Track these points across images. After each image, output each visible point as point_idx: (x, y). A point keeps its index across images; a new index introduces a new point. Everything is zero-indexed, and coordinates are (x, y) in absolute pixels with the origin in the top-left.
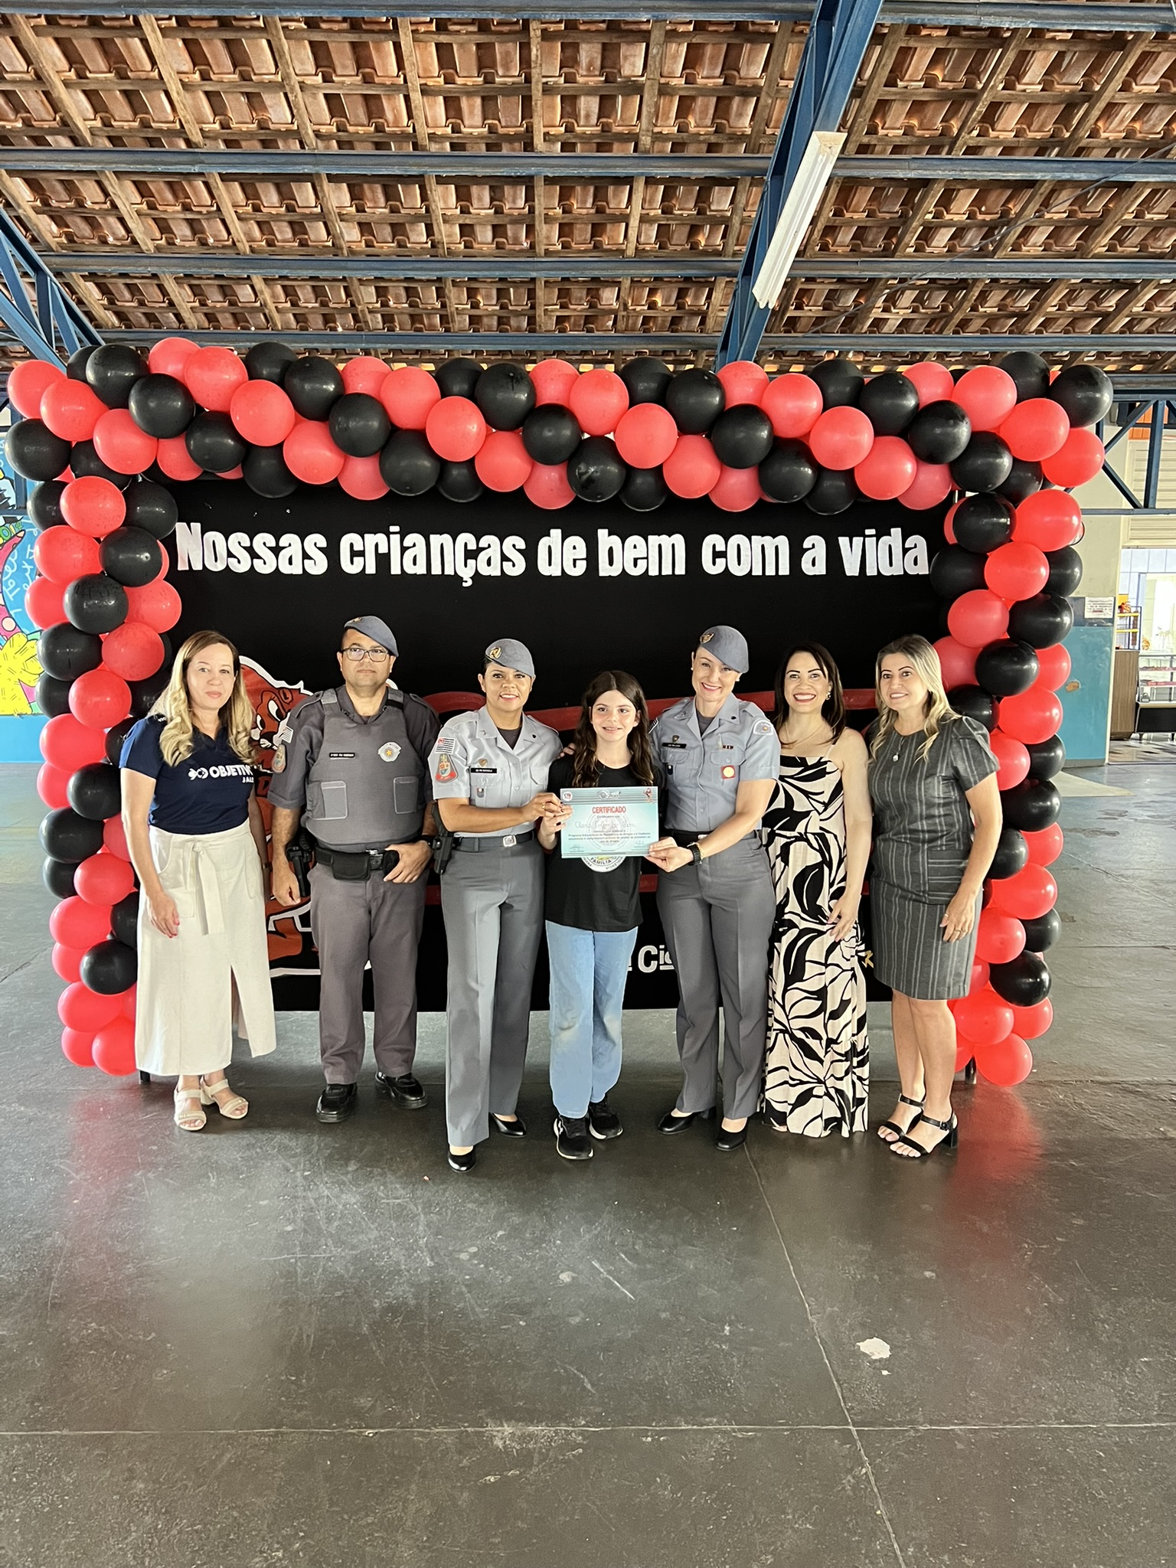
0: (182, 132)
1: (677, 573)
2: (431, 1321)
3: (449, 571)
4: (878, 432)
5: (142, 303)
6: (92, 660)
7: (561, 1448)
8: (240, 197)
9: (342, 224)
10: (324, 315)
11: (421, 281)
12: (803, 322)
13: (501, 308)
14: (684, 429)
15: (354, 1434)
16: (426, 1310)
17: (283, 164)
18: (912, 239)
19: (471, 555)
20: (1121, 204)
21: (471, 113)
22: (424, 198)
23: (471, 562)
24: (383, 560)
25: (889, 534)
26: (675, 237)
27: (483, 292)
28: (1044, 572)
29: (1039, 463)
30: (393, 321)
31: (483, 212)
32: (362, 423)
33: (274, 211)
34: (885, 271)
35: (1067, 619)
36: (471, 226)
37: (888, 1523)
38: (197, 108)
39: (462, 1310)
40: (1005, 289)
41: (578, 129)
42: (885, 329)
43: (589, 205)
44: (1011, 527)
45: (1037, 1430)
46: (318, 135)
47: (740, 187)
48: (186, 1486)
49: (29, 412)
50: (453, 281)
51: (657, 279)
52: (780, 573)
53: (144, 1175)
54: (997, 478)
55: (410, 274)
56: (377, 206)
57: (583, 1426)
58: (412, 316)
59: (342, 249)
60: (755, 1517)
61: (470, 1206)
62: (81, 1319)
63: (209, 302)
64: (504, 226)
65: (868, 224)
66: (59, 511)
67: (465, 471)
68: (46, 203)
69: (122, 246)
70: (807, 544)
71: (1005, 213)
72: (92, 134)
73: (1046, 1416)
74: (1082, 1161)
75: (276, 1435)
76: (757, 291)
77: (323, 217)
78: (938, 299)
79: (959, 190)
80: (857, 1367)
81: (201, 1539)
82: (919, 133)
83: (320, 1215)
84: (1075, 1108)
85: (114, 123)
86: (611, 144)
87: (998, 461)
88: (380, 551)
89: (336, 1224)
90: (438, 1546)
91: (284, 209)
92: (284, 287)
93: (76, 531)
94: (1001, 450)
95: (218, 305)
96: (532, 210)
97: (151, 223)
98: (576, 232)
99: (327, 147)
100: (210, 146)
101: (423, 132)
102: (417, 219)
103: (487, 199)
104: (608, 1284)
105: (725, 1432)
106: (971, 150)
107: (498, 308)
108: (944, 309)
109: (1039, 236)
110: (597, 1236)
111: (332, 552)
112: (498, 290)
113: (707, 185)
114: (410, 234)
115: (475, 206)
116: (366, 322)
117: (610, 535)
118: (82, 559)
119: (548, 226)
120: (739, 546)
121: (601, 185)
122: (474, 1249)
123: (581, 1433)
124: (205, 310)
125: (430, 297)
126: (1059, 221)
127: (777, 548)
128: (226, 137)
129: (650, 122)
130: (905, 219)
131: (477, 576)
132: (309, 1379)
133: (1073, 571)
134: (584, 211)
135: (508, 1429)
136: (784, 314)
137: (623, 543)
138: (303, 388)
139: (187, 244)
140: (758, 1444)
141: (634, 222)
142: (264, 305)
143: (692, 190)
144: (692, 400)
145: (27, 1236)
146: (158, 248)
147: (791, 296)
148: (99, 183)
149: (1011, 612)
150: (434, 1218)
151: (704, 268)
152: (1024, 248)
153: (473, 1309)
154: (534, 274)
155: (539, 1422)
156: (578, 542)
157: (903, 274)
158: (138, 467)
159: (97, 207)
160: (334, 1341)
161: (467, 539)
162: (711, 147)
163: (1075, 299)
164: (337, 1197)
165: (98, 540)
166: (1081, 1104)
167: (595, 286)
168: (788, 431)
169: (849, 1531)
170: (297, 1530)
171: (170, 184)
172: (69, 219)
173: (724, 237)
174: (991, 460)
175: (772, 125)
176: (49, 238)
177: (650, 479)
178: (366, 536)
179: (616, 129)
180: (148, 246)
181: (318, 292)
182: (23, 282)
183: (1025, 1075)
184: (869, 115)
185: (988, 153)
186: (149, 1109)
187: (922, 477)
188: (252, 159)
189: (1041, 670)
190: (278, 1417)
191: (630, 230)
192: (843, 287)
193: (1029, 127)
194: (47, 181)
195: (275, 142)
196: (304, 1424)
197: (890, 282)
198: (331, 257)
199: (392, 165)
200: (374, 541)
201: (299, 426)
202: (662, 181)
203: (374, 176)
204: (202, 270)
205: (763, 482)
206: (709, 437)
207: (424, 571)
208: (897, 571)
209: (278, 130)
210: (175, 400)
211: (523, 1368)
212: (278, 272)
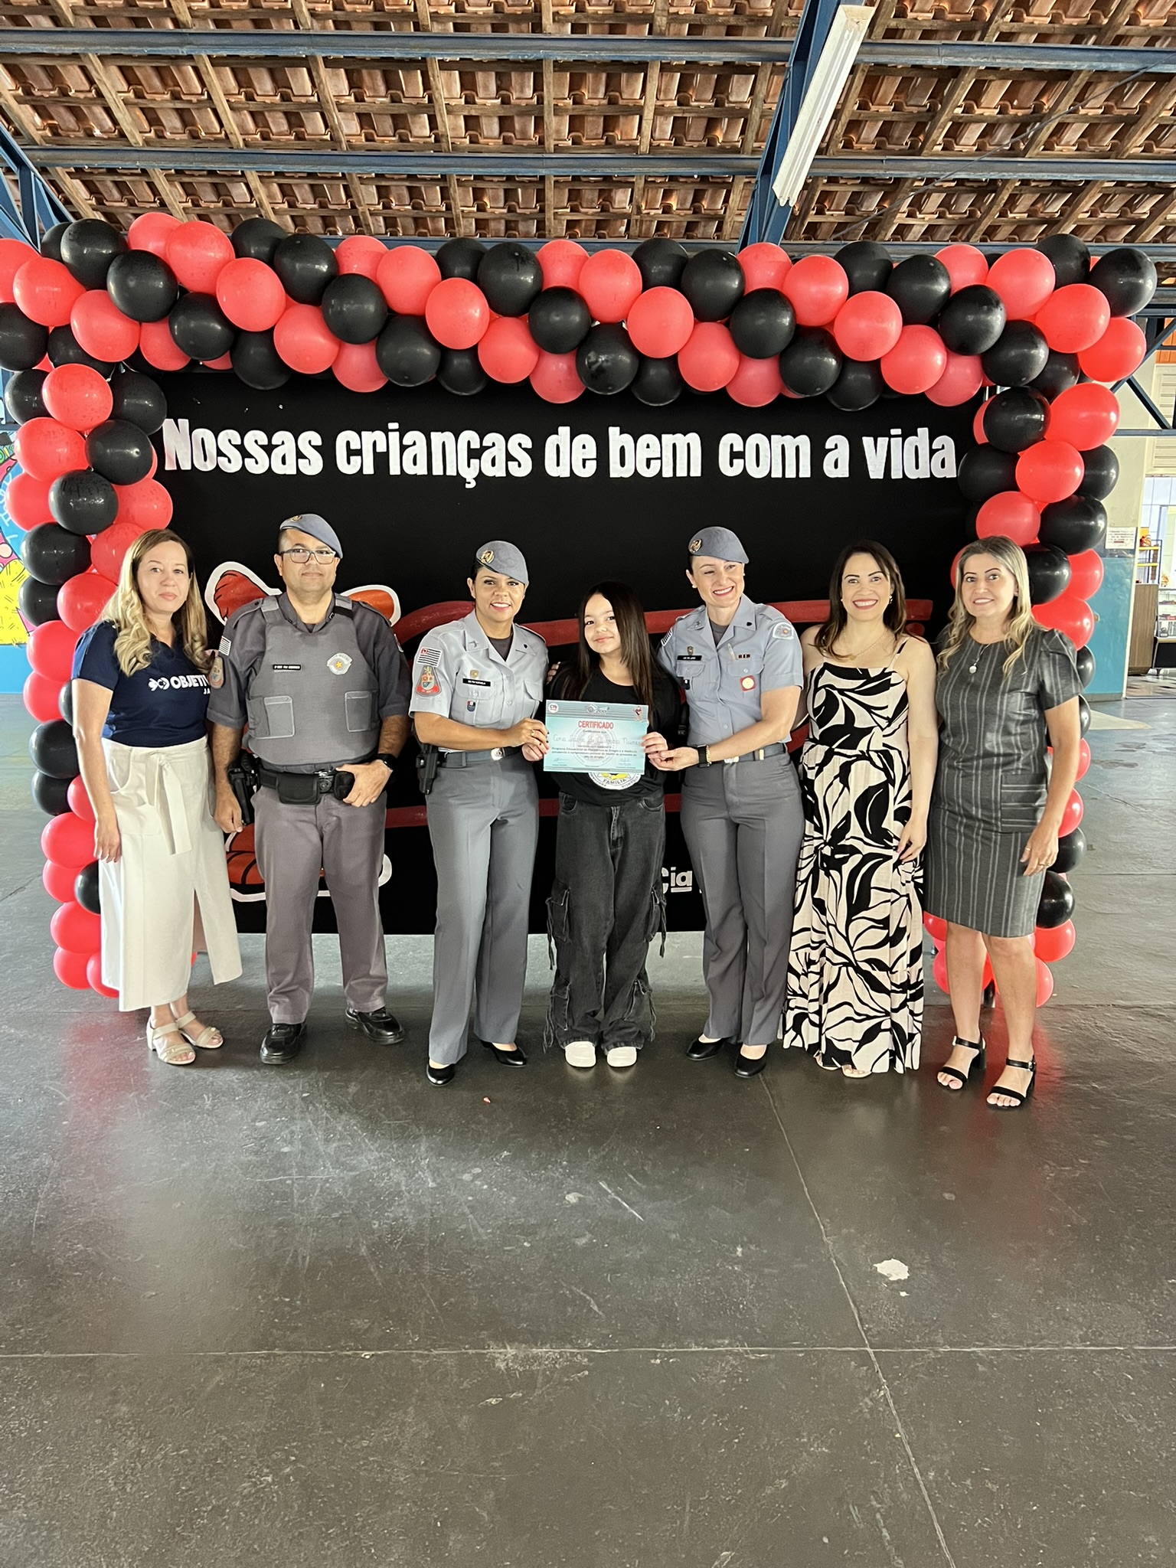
0: (169, 12)
1: (692, 475)
2: (432, 1243)
3: (451, 472)
4: (907, 321)
5: (132, 204)
6: (80, 564)
7: (565, 1371)
8: (232, 84)
9: (341, 115)
11: (424, 180)
12: (825, 228)
13: (509, 211)
14: (701, 316)
15: (349, 1356)
16: (428, 1232)
17: (276, 45)
18: (939, 136)
19: (474, 454)
20: (1162, 99)
22: (427, 86)
23: (474, 462)
24: (381, 459)
25: (916, 434)
26: (692, 131)
27: (490, 192)
28: (1079, 472)
29: (1075, 355)
30: (395, 225)
31: (489, 102)
32: (356, 306)
33: (268, 100)
34: (912, 171)
35: (1101, 523)
36: (477, 117)
37: (908, 1448)
39: (465, 1231)
40: (1034, 193)
41: (590, 9)
42: (910, 237)
43: (601, 95)
44: (1045, 424)
45: (1062, 1352)
46: (313, 14)
47: (761, 75)
48: (173, 1409)
50: (459, 181)
51: (673, 178)
52: (801, 476)
53: (137, 1096)
54: (1033, 370)
55: (413, 171)
56: (377, 97)
57: (590, 1348)
58: (416, 219)
59: (340, 142)
60: (769, 1440)
61: (472, 1126)
62: (66, 1238)
63: (202, 203)
64: (511, 118)
65: (895, 118)
66: (41, 401)
67: (467, 361)
68: (28, 92)
69: (109, 139)
70: (829, 444)
71: (1037, 109)
72: (75, 14)
73: (1070, 1338)
74: (1105, 1084)
75: (268, 1357)
76: (777, 187)
77: (320, 107)
78: (965, 204)
79: (991, 81)
80: (875, 1288)
81: (186, 1464)
82: (950, 16)
83: (317, 1135)
84: (1097, 1032)
85: (97, 2)
86: (625, 26)
87: (1033, 352)
88: (378, 450)
89: (335, 1145)
90: (436, 1470)
91: (278, 98)
92: (280, 186)
93: (59, 423)
94: (1038, 340)
95: (212, 206)
96: (540, 100)
97: (139, 113)
98: (588, 127)
99: (324, 28)
100: (199, 27)
101: (425, 11)
102: (419, 109)
103: (493, 88)
104: (616, 1205)
105: (738, 1354)
106: (1006, 36)
107: (505, 211)
108: (972, 214)
109: (1073, 135)
110: (604, 1157)
111: (327, 451)
112: (506, 191)
113: (728, 71)
114: (412, 127)
115: (481, 95)
116: (368, 225)
117: (621, 433)
118: (66, 454)
119: (557, 118)
120: (757, 446)
121: (615, 71)
122: (478, 1170)
123: (586, 1355)
124: (198, 210)
125: (434, 198)
126: (1095, 117)
127: (797, 448)
128: (215, 16)
129: (666, 1)
130: (933, 113)
131: (481, 477)
132: (303, 1300)
133: (1109, 473)
134: (596, 102)
135: (511, 1351)
136: (804, 218)
137: (635, 442)
138: (294, 267)
139: (178, 137)
140: (771, 1366)
141: (649, 114)
142: (260, 205)
143: (709, 80)
144: (709, 284)
145: (13, 1157)
146: (147, 142)
147: (813, 199)
148: (83, 69)
149: (1042, 515)
150: (436, 1139)
151: (721, 166)
152: (1057, 147)
153: (475, 1230)
154: (543, 172)
155: (543, 1345)
156: (587, 440)
157: (930, 174)
158: (120, 354)
159: (82, 96)
160: (330, 1263)
161: (470, 436)
162: (731, 30)
163: (1109, 204)
164: (336, 1119)
165: (83, 434)
166: (1102, 1028)
167: (608, 184)
168: (811, 317)
169: (867, 1454)
170: (288, 1453)
171: (157, 69)
172: (52, 109)
173: (743, 132)
174: (1026, 351)
175: (795, 5)
176: (33, 131)
177: (664, 371)
178: (364, 433)
179: (630, 9)
180: (137, 138)
181: (317, 192)
182: (7, 181)
187: (951, 370)
188: (244, 41)
189: (1073, 578)
190: (271, 1339)
191: (644, 122)
192: (866, 189)
193: (1065, 13)
194: (28, 66)
195: (268, 21)
196: (298, 1346)
197: (916, 184)
198: (329, 151)
199: (393, 47)
200: (372, 439)
201: (290, 311)
202: (678, 68)
203: (373, 60)
204: (194, 166)
205: (785, 374)
206: (727, 325)
207: (424, 472)
208: (923, 473)
209: (272, 9)
210: (155, 279)
211: (527, 1289)
212: (274, 169)
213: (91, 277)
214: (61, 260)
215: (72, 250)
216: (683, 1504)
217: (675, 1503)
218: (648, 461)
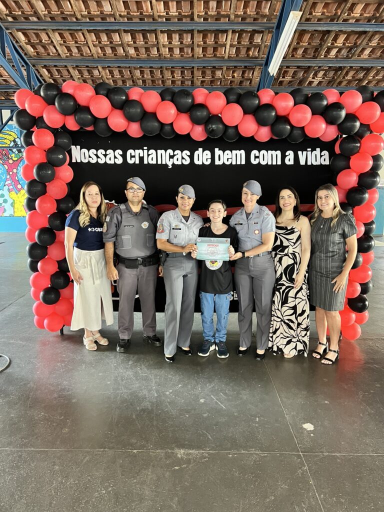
0: (74, 15)
1: (242, 164)
2: (156, 415)
3: (164, 163)
4: (313, 114)
5: (62, 76)
6: (44, 192)
7: (201, 458)
8: (94, 38)
9: (129, 48)
10: (122, 80)
11: (155, 68)
12: (285, 82)
14: (245, 113)
15: (130, 452)
16: (155, 411)
17: (108, 26)
18: (323, 52)
19: (171, 157)
21: (173, 8)
22: (156, 38)
23: (171, 160)
24: (141, 159)
25: (316, 150)
26: (242, 52)
27: (176, 72)
28: (371, 163)
29: (368, 125)
30: (146, 83)
31: (176, 43)
32: (134, 110)
33: (106, 43)
34: (314, 64)
35: (378, 179)
36: (172, 48)
37: (314, 487)
38: (80, 7)
39: (167, 411)
40: (355, 70)
41: (209, 13)
42: (313, 85)
43: (212, 40)
44: (360, 147)
45: (365, 456)
46: (120, 16)
47: (264, 33)
48: (73, 468)
49: (22, 107)
50: (166, 68)
51: (236, 67)
52: (278, 164)
53: (61, 364)
54: (355, 130)
55: (152, 65)
56: (140, 41)
57: (208, 451)
58: (152, 81)
59: (128, 56)
61: (170, 376)
62: (38, 411)
63: (84, 76)
64: (183, 48)
65: (308, 47)
66: (32, 141)
67: (169, 127)
68: (29, 41)
69: (55, 56)
70: (287, 154)
71: (355, 44)
72: (45, 16)
73: (368, 451)
74: (379, 365)
75: (103, 451)
76: (270, 70)
77: (122, 45)
78: (331, 74)
79: (340, 35)
80: (302, 433)
81: (77, 486)
82: (327, 14)
83: (119, 379)
84: (376, 348)
85: (52, 12)
86: (220, 19)
87: (355, 124)
88: (140, 156)
89: (125, 381)
90: (158, 490)
91: (109, 42)
92: (109, 70)
93: (37, 148)
94: (357, 120)
95: (87, 77)
96: (193, 42)
97: (64, 47)
98: (208, 51)
99: (124, 20)
100: (84, 20)
101: (156, 14)
102: (153, 46)
103: (178, 39)
104: (217, 403)
105: (257, 454)
106: (345, 20)
107: (181, 78)
108: (333, 78)
109: (367, 52)
110: (213, 387)
111: (124, 156)
112: (181, 71)
113: (255, 32)
114: (152, 51)
115: (174, 41)
116: (137, 83)
117: (219, 150)
118: (40, 157)
119: (198, 48)
120: (263, 154)
121: (217, 33)
122: (171, 391)
123: (207, 453)
124: (83, 78)
125: (158, 74)
126: (374, 46)
127: (277, 155)
128: (89, 17)
129: (234, 10)
130: (321, 45)
131: (173, 165)
132: (115, 433)
133: (380, 163)
135: (182, 451)
136: (278, 79)
137: (224, 153)
138: (114, 98)
140: (268, 458)
141: (228, 46)
142: (102, 77)
143: (248, 35)
144: (249, 102)
145: (21, 384)
146: (67, 57)
147: (281, 73)
148: (47, 34)
149: (359, 177)
150: (158, 380)
151: (251, 63)
152: (362, 56)
153: (171, 411)
154: (193, 65)
155: (193, 449)
156: (208, 154)
157: (320, 65)
158: (58, 125)
159: (46, 42)
160: (123, 421)
161: (170, 151)
162: (255, 19)
163: (379, 74)
164: (125, 373)
165: (45, 151)
166: (378, 346)
167: (214, 68)
168: (282, 113)
169: (300, 489)
170: (110, 483)
171: (70, 34)
172: (37, 47)
173: (258, 52)
174: (353, 123)
175: (276, 11)
176: (30, 53)
177: (234, 130)
178: (136, 151)
179: (222, 13)
180: (63, 56)
181: (121, 72)
182: (22, 69)
183: (358, 337)
184: (310, 7)
185: (350, 21)
186: (63, 343)
187: (328, 130)
188: (99, 24)
189: (369, 197)
190: (104, 446)
191: (227, 50)
192: (299, 70)
193: (365, 12)
194: (30, 33)
195: (106, 18)
196: (113, 448)
197: (315, 68)
198: (125, 59)
199: (146, 26)
200: (139, 152)
201: (114, 112)
202: (238, 32)
203: (139, 30)
204: (82, 64)
205: (273, 131)
206: (254, 115)
207: (155, 163)
208: (318, 163)
209: (107, 14)
210: (71, 102)
211: (187, 430)
212: (107, 65)
213: (50, 101)
214: (40, 96)
215: (44, 93)
216: (240, 504)
217: (237, 503)
218: (228, 159)
